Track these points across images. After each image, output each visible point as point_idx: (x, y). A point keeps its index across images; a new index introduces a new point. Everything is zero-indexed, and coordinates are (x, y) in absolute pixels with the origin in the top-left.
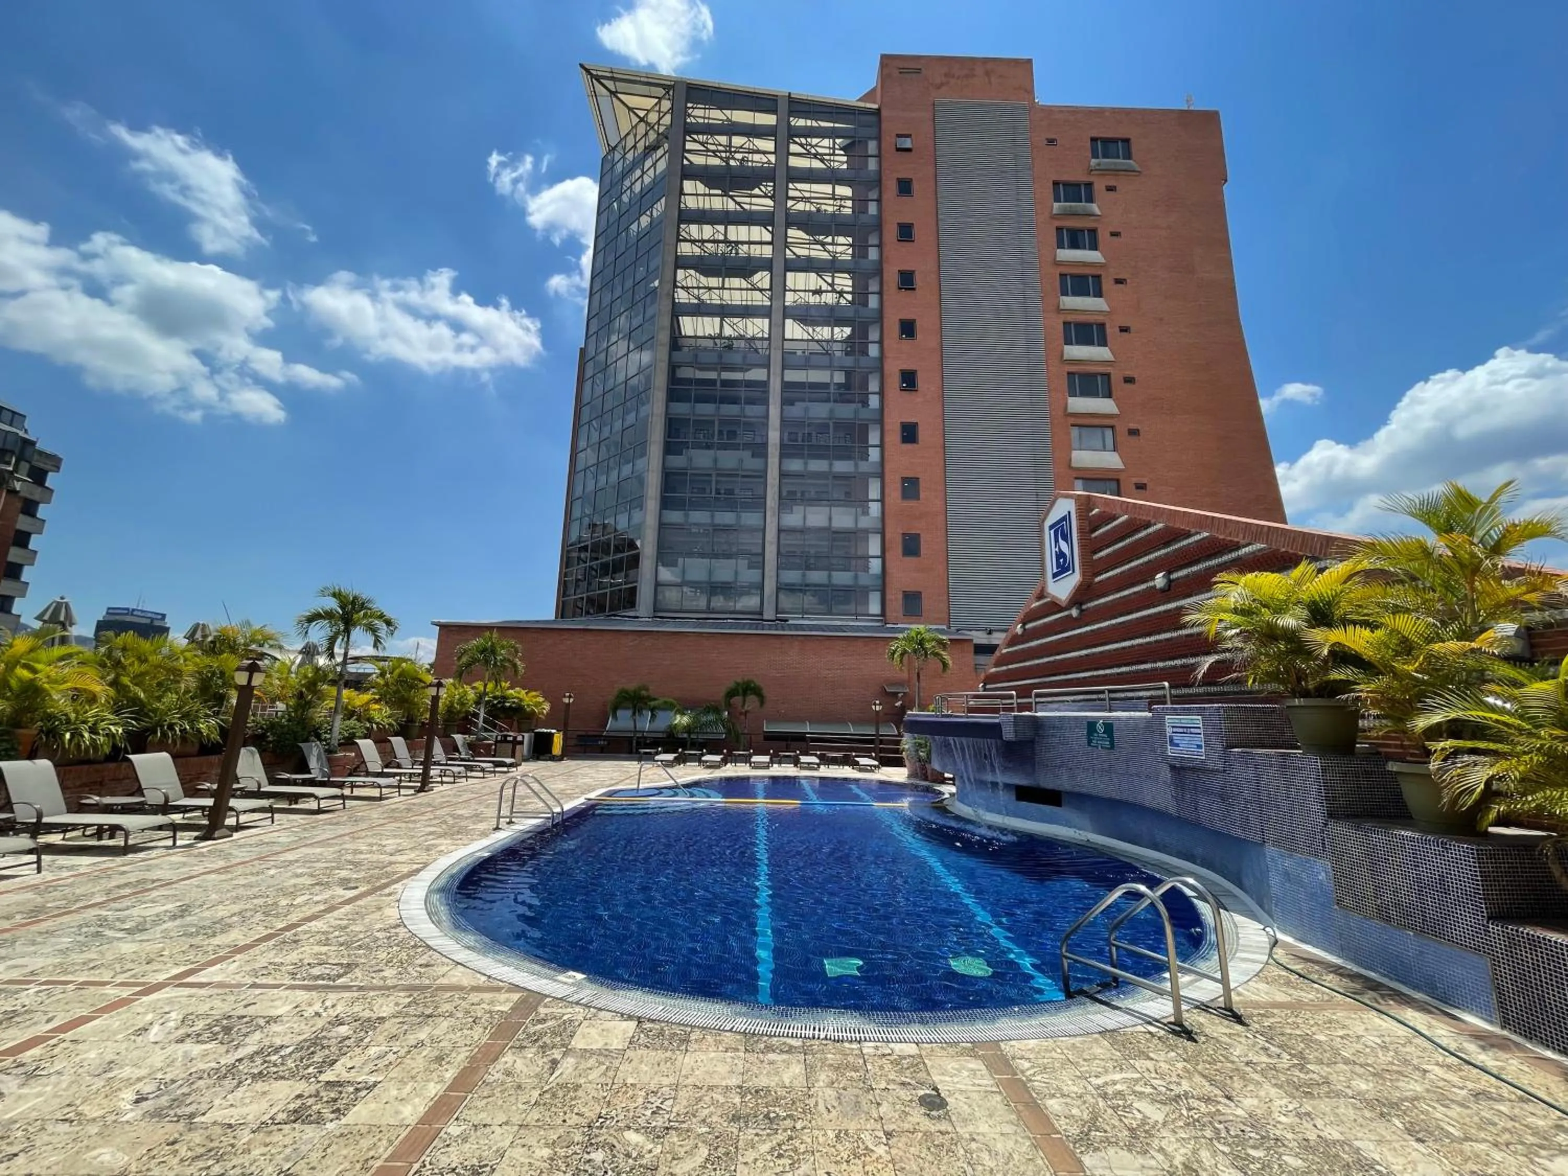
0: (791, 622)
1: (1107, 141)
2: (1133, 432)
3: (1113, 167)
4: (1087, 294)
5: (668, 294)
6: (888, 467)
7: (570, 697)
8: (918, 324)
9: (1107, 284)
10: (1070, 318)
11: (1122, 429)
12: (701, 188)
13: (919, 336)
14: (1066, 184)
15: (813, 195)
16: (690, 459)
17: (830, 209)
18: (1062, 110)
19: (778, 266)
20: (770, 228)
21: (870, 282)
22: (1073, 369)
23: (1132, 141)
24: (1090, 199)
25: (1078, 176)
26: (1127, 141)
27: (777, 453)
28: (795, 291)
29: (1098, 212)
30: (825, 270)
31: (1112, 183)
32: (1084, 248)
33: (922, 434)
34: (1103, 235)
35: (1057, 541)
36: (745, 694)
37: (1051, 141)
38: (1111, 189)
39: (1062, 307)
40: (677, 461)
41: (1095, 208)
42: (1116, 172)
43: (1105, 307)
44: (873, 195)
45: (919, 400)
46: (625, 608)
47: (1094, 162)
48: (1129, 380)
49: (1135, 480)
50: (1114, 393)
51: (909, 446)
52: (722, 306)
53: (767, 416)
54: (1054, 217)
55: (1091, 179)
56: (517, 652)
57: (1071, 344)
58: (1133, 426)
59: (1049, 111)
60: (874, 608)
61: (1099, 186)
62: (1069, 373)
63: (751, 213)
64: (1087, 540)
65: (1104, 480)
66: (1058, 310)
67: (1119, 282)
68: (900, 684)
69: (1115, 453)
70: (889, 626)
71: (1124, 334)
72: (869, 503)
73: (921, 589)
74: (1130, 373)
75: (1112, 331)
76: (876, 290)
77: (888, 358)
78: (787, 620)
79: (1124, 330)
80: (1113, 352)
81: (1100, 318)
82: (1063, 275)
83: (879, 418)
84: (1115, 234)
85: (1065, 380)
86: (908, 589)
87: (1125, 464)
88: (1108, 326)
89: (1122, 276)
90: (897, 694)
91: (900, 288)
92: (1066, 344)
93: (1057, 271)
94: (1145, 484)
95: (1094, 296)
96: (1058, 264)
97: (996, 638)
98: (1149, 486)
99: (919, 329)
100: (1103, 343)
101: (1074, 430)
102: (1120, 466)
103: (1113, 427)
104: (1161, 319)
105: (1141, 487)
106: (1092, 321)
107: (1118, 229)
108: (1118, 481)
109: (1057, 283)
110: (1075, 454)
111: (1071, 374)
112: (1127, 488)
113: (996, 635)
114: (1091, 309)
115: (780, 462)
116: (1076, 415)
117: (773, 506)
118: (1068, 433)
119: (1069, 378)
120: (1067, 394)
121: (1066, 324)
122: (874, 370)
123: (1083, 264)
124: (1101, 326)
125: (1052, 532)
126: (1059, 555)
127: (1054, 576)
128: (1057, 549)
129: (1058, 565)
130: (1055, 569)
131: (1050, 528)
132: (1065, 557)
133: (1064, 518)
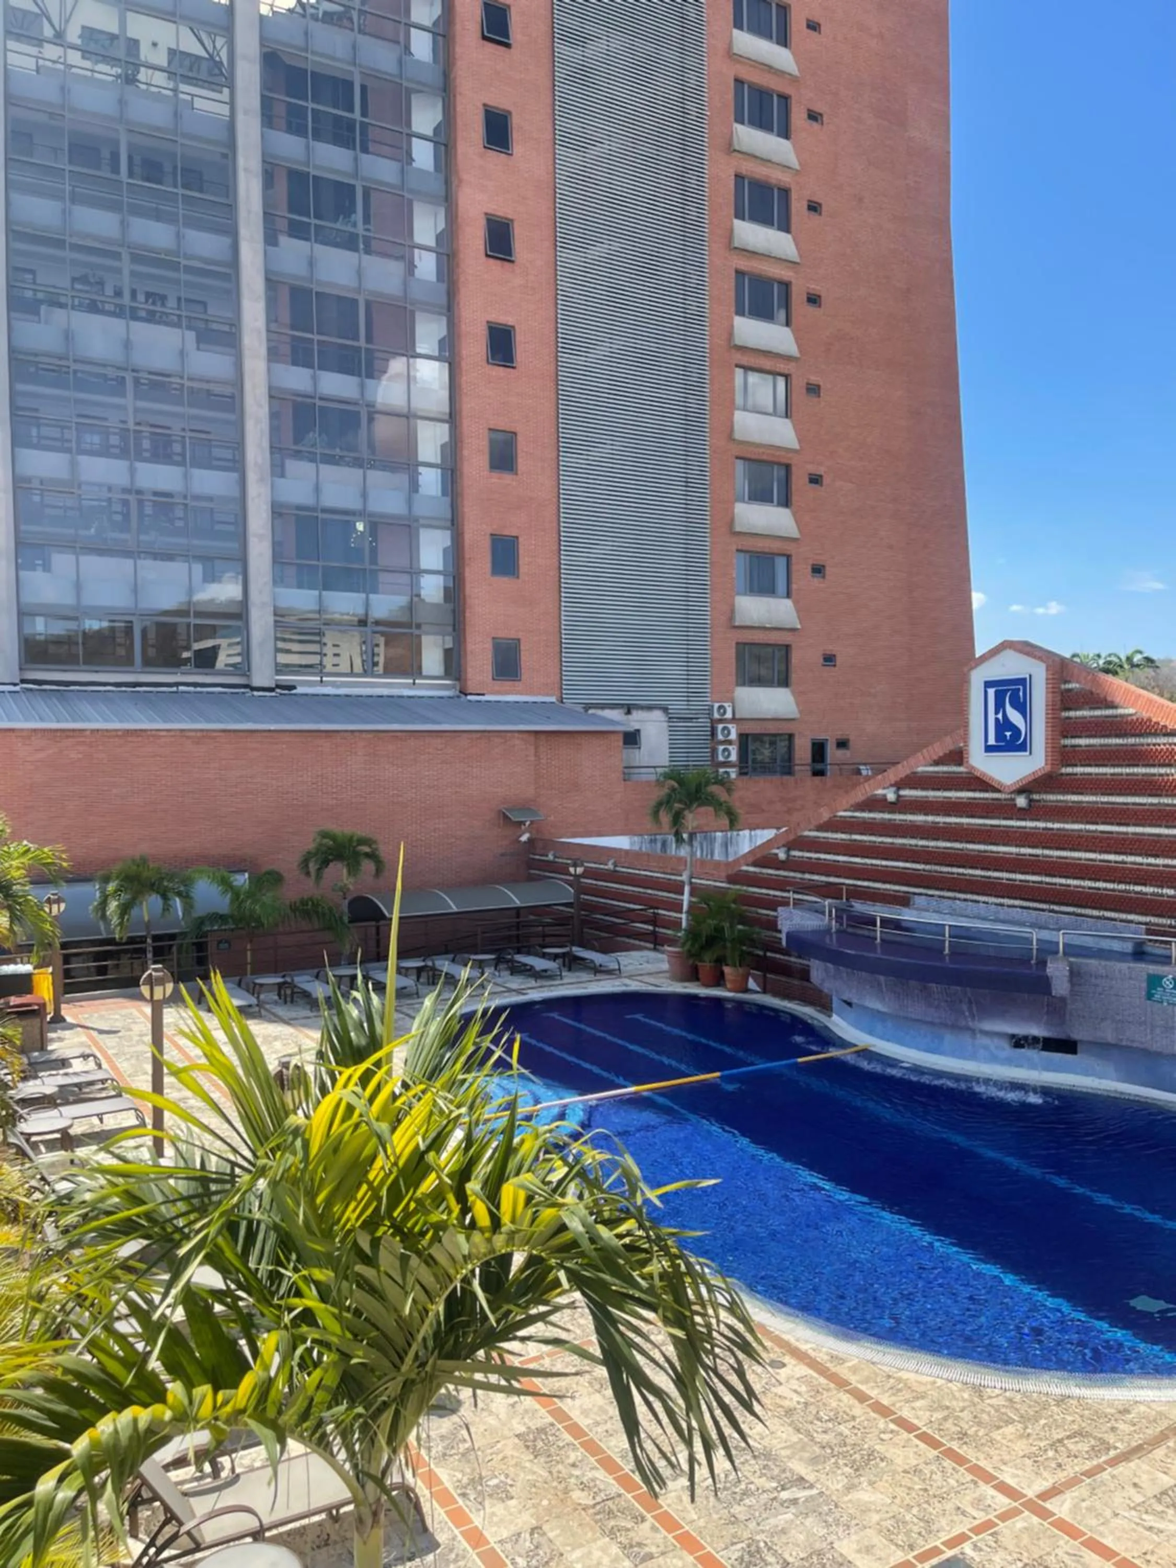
0: (300, 690)
2: (813, 390)
4: (770, 129)
6: (463, 405)
8: (516, 121)
9: (798, 117)
10: (748, 168)
11: (799, 382)
13: (517, 149)
16: (69, 336)
22: (744, 264)
27: (263, 351)
32: (770, 37)
33: (522, 349)
34: (797, 24)
35: (999, 706)
39: (735, 145)
40: (39, 336)
43: (794, 162)
45: (518, 281)
48: (813, 300)
49: (812, 469)
50: (793, 319)
51: (500, 371)
57: (743, 218)
58: (814, 379)
60: (433, 661)
64: (1059, 718)
65: (771, 463)
66: (730, 149)
67: (813, 116)
68: (526, 807)
69: (787, 422)
70: (469, 697)
71: (814, 216)
72: (421, 469)
73: (520, 635)
74: (815, 287)
75: (798, 206)
76: (428, 23)
77: (460, 181)
78: (294, 687)
79: (814, 207)
80: (797, 245)
81: (783, 178)
82: (739, 82)
83: (444, 301)
84: (813, 26)
85: (731, 283)
86: (501, 634)
87: (800, 441)
88: (794, 196)
89: (818, 107)
90: (523, 823)
91: (484, 38)
92: (737, 217)
93: (730, 71)
94: (821, 476)
95: (779, 135)
96: (732, 56)
97: (636, 721)
98: (826, 481)
99: (516, 136)
100: (785, 227)
101: (739, 372)
102: (796, 445)
103: (787, 377)
104: (861, 200)
105: (815, 480)
106: (774, 181)
107: (817, 17)
108: (788, 467)
109: (731, 96)
110: (738, 416)
111: (739, 273)
112: (799, 481)
113: (637, 715)
114: (775, 159)
115: (269, 370)
116: (743, 349)
117: (260, 460)
118: (732, 380)
119: (737, 278)
120: (733, 309)
121: (739, 177)
122: (430, 199)
123: (769, 69)
124: (785, 193)
125: (991, 692)
126: (1004, 725)
127: (989, 749)
128: (1000, 716)
129: (999, 736)
130: (992, 741)
131: (988, 684)
132: (1016, 731)
133: (1022, 681)
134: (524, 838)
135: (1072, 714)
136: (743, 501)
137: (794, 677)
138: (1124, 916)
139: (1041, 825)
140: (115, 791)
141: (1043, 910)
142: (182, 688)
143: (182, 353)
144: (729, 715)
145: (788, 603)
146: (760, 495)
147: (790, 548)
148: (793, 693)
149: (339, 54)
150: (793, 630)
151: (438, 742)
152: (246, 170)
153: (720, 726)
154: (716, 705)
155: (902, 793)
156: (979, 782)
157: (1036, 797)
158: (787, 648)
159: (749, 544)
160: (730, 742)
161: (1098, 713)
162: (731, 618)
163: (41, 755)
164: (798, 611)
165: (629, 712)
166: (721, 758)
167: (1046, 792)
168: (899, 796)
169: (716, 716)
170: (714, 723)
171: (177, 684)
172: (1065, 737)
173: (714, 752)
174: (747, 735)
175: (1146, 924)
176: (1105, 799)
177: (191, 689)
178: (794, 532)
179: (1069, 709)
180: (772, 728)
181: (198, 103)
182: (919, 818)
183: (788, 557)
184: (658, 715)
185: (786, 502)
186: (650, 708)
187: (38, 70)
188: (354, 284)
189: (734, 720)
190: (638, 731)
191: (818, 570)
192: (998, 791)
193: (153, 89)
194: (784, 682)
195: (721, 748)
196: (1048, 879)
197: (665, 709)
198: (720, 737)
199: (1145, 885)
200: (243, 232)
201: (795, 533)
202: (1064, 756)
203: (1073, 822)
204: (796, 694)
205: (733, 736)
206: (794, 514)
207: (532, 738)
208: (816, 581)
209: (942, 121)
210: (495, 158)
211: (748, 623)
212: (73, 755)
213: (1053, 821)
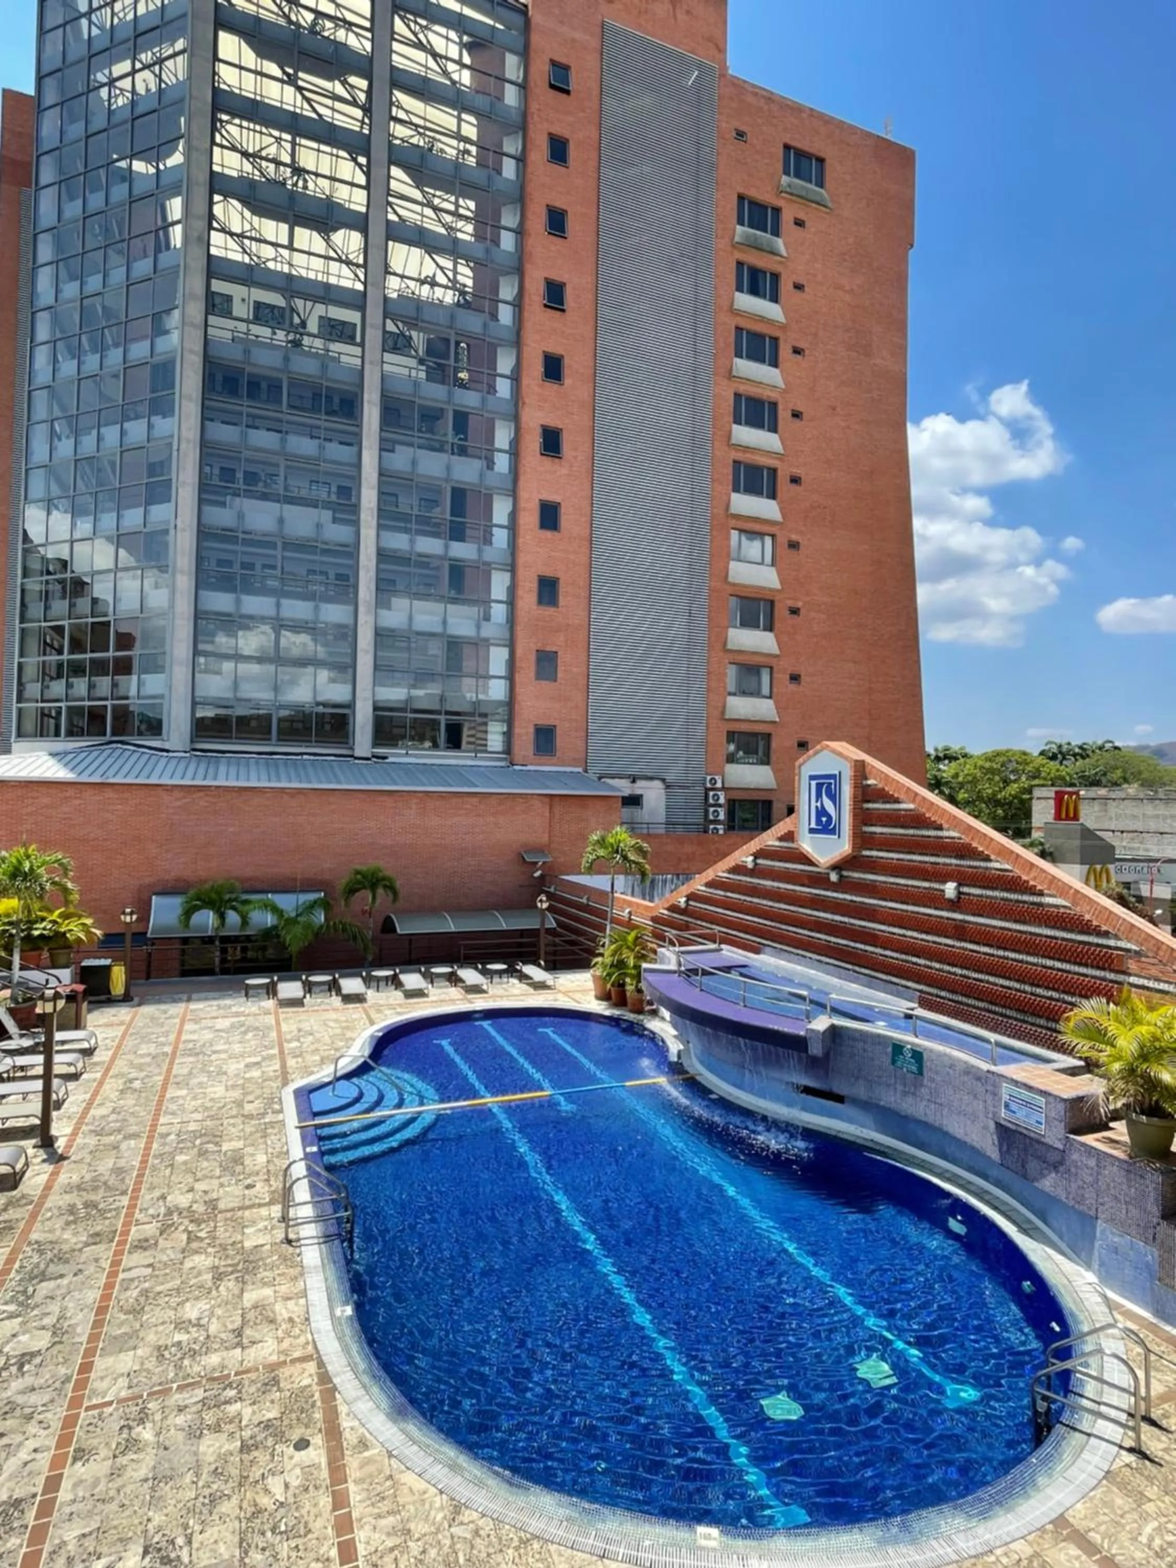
0: (391, 760)
1: (801, 155)
2: (793, 545)
3: (803, 193)
4: (762, 361)
5: (200, 239)
6: (522, 559)
7: (131, 913)
8: (566, 361)
9: (785, 351)
10: (743, 389)
11: (782, 540)
12: (249, 58)
13: (567, 381)
14: (754, 204)
15: (429, 125)
16: (241, 516)
17: (451, 153)
18: (757, 92)
19: (377, 230)
20: (362, 160)
21: (502, 281)
22: (740, 456)
23: (828, 163)
24: (776, 233)
25: (765, 196)
26: (821, 161)
27: (374, 523)
28: (402, 277)
29: (783, 251)
30: (440, 251)
31: (801, 216)
32: (764, 297)
33: (565, 519)
34: (786, 286)
35: (819, 795)
36: (373, 887)
37: (740, 134)
38: (799, 223)
39: (734, 373)
40: (221, 517)
41: (780, 244)
42: (805, 199)
43: (780, 383)
44: (511, 146)
45: (564, 471)
46: (140, 734)
47: (785, 179)
48: (795, 480)
49: (790, 603)
50: (779, 494)
51: (549, 534)
52: (289, 277)
53: (358, 465)
54: (735, 246)
55: (780, 203)
56: (66, 870)
57: (740, 424)
58: (794, 537)
59: (739, 86)
60: (495, 740)
61: (787, 217)
62: (735, 462)
63: (332, 127)
64: (862, 808)
65: (759, 600)
66: (730, 376)
67: (797, 351)
68: (540, 850)
69: (773, 570)
70: (516, 767)
71: (797, 421)
72: (493, 605)
73: (556, 723)
74: (797, 471)
75: (784, 414)
76: (509, 298)
77: (524, 403)
78: (385, 758)
79: (796, 415)
80: (782, 443)
81: (774, 395)
82: (739, 329)
83: (510, 486)
84: (798, 287)
85: (729, 470)
86: (540, 722)
87: (782, 582)
88: (780, 407)
89: (801, 345)
90: (536, 863)
91: (546, 306)
92: (735, 422)
93: (732, 322)
94: (799, 609)
95: (770, 365)
96: (734, 312)
97: (640, 787)
98: (802, 612)
99: (566, 372)
100: (774, 429)
101: (734, 534)
102: (778, 585)
103: (773, 536)
104: (834, 409)
105: (794, 611)
106: (765, 398)
107: (801, 280)
108: (772, 603)
109: (732, 339)
110: (733, 565)
111: (736, 463)
112: (781, 612)
113: (640, 783)
114: (765, 381)
115: (378, 536)
116: (737, 517)
117: (368, 598)
118: (728, 538)
119: (734, 467)
120: (731, 488)
121: (737, 396)
122: (504, 417)
123: (762, 319)
124: (774, 405)
125: (814, 783)
126: (821, 812)
127: (812, 831)
128: (819, 804)
129: (819, 822)
130: (813, 825)
131: (812, 778)
132: (829, 817)
133: (833, 777)
134: (537, 874)
135: (870, 806)
136: (736, 627)
137: (773, 757)
138: (904, 982)
139: (848, 897)
140: (231, 829)
141: (849, 970)
142: (305, 757)
143: (319, 526)
144: (719, 785)
145: (770, 703)
146: (749, 622)
147: (774, 662)
148: (773, 770)
149: (442, 321)
150: (774, 722)
151: (474, 800)
152: (369, 402)
153: (711, 793)
154: (709, 778)
155: (759, 861)
156: (805, 859)
157: (845, 873)
158: (769, 735)
159: (741, 658)
160: (720, 806)
161: (888, 806)
162: (723, 712)
163: (179, 803)
164: (777, 708)
165: (634, 781)
166: (711, 817)
167: (853, 871)
168: (756, 864)
169: (709, 785)
170: (707, 790)
171: (302, 754)
172: (866, 825)
173: (706, 812)
174: (734, 801)
175: (921, 991)
176: (892, 880)
177: (312, 758)
178: (776, 650)
179: (868, 801)
180: (755, 796)
181: (344, 358)
182: (768, 883)
183: (771, 668)
184: (658, 784)
185: (770, 628)
186: (651, 779)
187: (233, 340)
188: (443, 475)
189: (723, 788)
190: (641, 796)
191: (795, 678)
192: (816, 866)
193: (313, 350)
194: (766, 761)
195: (712, 809)
196: (852, 944)
197: (663, 780)
198: (711, 801)
199: (919, 957)
200: (365, 443)
201: (777, 652)
202: (862, 840)
203: (870, 897)
204: (775, 771)
205: (722, 801)
206: (776, 636)
207: (547, 800)
208: (793, 687)
209: (901, 351)
210: (551, 388)
211: (737, 717)
212: (202, 803)
213: (856, 895)
